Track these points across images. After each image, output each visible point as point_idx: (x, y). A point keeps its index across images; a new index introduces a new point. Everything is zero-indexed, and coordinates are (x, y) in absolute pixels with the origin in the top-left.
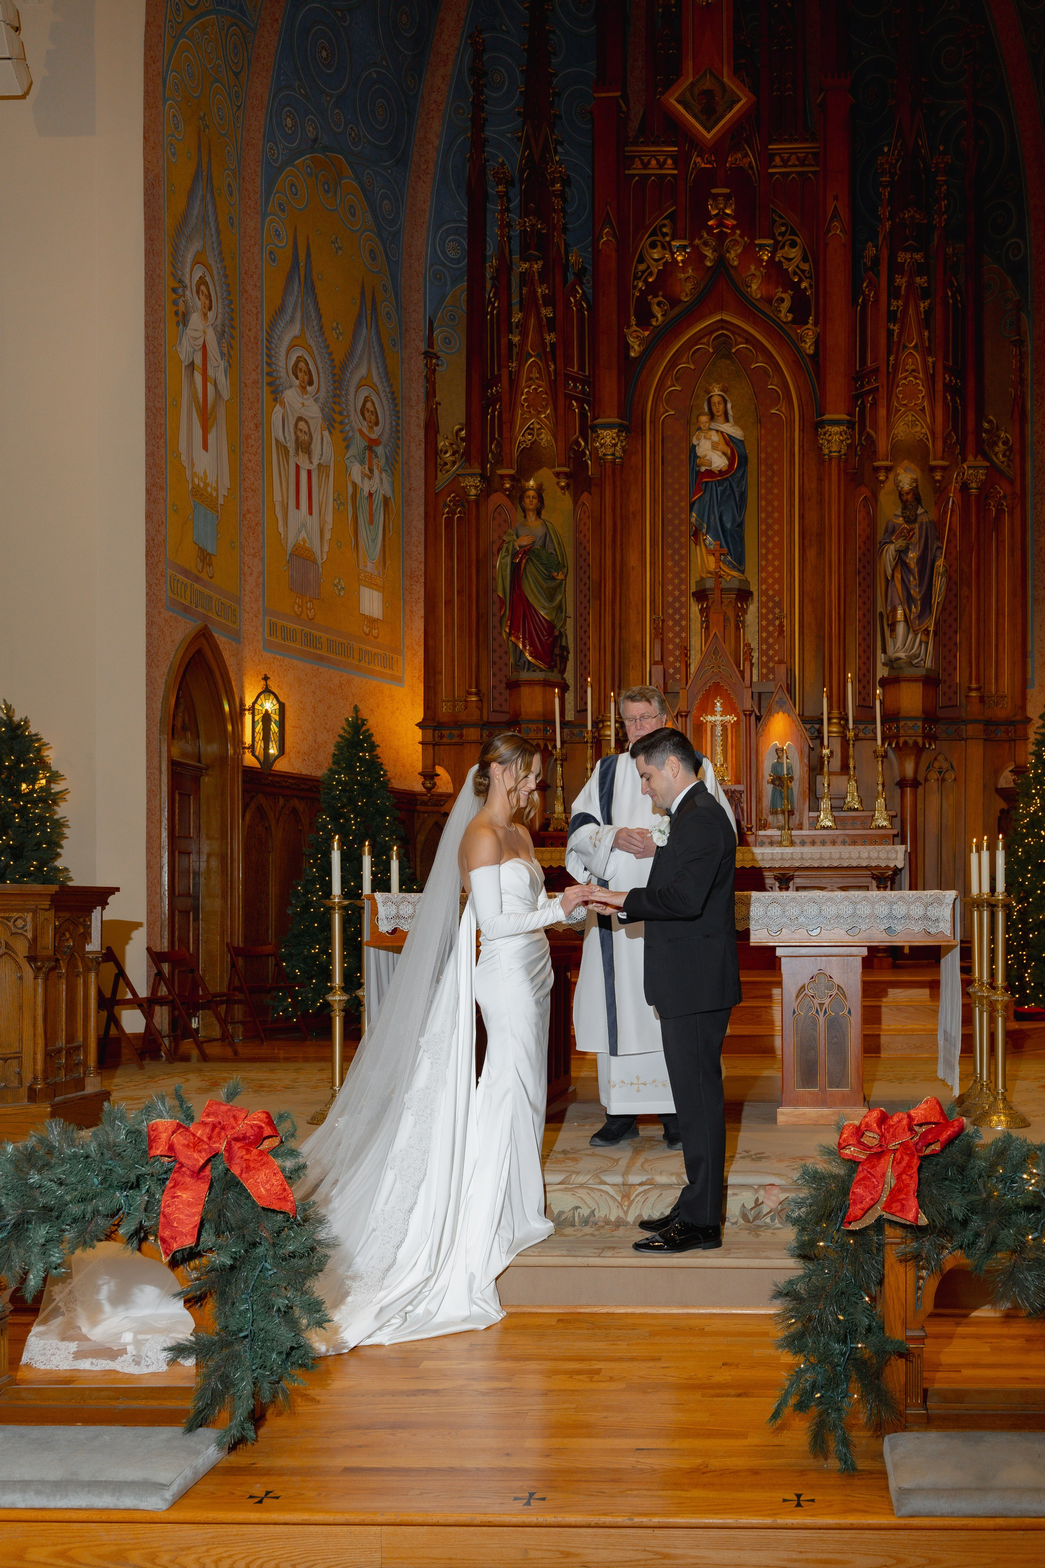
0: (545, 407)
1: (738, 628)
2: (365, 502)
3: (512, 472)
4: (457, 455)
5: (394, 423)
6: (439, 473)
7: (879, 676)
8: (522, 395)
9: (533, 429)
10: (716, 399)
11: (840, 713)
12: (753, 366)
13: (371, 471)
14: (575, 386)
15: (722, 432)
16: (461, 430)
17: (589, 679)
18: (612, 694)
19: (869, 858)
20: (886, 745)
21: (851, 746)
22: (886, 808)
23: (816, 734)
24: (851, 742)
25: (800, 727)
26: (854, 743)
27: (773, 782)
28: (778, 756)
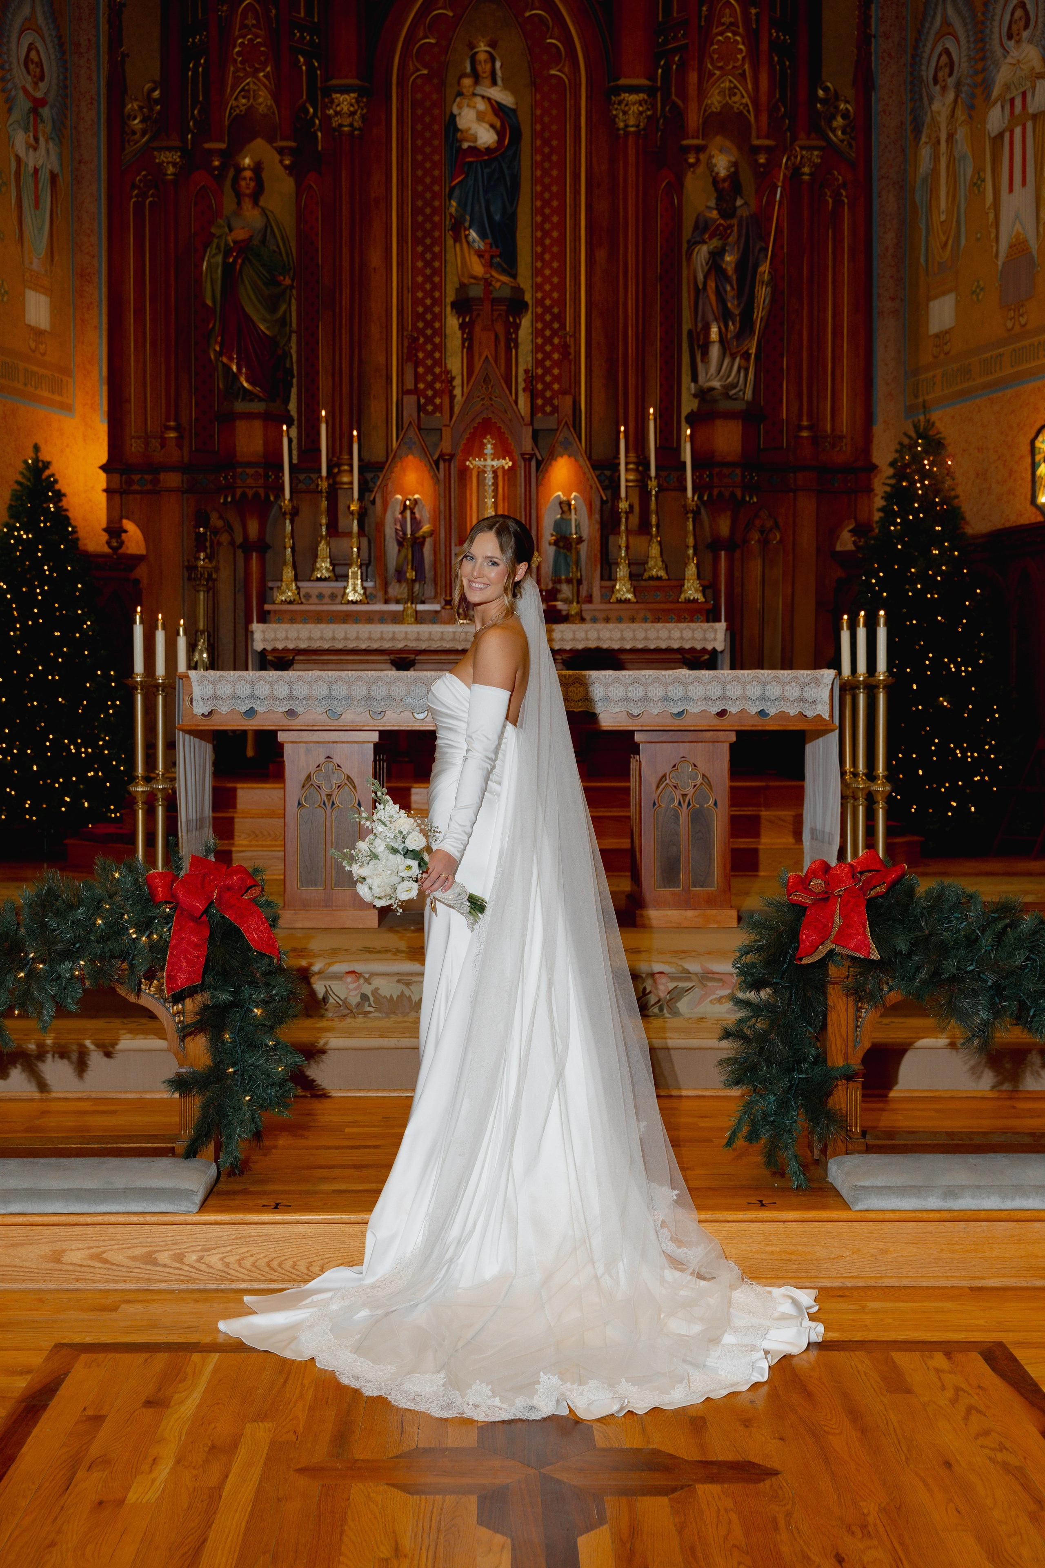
0: (265, 64)
1: (508, 350)
2: (30, 181)
3: (223, 146)
4: (149, 123)
5: (61, 77)
6: (127, 145)
7: (685, 411)
8: (235, 47)
9: (248, 91)
10: (482, 57)
11: (638, 457)
12: (527, 14)
13: (36, 139)
14: (302, 36)
15: (489, 99)
16: (154, 90)
17: (323, 413)
18: (355, 433)
19: (682, 638)
20: (696, 498)
21: (653, 498)
22: (699, 577)
23: (607, 483)
24: (654, 492)
25: (591, 475)
26: (658, 495)
27: (556, 543)
28: (563, 512)
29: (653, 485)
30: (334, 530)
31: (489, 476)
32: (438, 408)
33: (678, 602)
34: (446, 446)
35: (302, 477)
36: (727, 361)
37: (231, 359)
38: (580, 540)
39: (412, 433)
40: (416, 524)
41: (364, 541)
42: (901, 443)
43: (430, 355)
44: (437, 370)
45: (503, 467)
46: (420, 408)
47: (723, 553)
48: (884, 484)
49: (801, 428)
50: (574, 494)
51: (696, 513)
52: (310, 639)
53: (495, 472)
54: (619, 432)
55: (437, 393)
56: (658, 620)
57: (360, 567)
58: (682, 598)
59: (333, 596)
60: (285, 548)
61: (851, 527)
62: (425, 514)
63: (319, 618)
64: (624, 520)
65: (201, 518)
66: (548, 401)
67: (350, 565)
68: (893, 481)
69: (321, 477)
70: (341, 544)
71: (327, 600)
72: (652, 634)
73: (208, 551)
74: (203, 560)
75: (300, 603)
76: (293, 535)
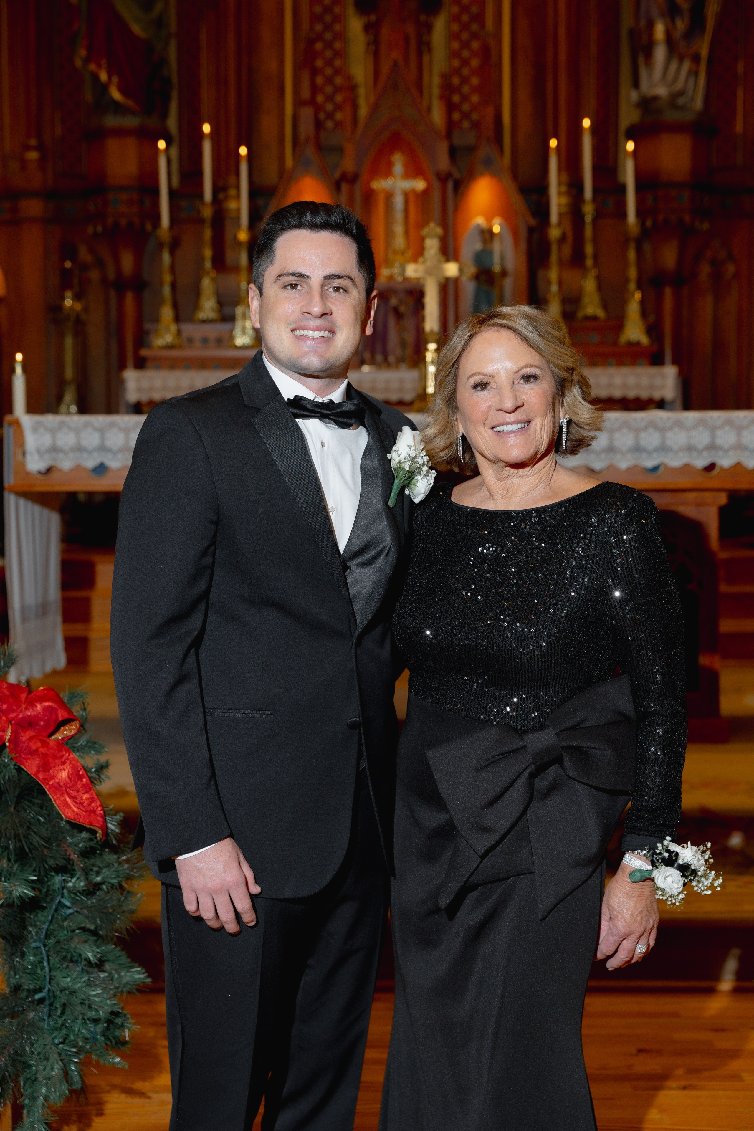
11: (571, 177)
17: (207, 128)
18: (243, 151)
19: (625, 386)
20: (639, 224)
21: (589, 226)
22: (644, 314)
23: (535, 207)
24: (588, 219)
25: (517, 198)
26: (595, 220)
27: (477, 277)
28: (485, 242)
29: (588, 210)
30: (220, 264)
31: (399, 200)
32: (340, 124)
33: (618, 344)
34: (349, 165)
35: (184, 204)
36: (674, 65)
37: (99, 66)
38: (504, 273)
39: (310, 152)
43: (329, 63)
44: (338, 80)
45: (415, 190)
46: (319, 125)
47: (668, 289)
50: (497, 221)
51: (639, 244)
53: (406, 195)
54: (548, 146)
55: (338, 107)
56: (595, 365)
58: (622, 340)
59: (219, 341)
60: (163, 284)
63: (203, 365)
64: (554, 250)
65: (68, 250)
66: (466, 116)
67: (238, 304)
69: (204, 204)
70: (228, 280)
71: (212, 344)
73: (77, 288)
74: (70, 299)
75: (181, 347)
76: (172, 268)
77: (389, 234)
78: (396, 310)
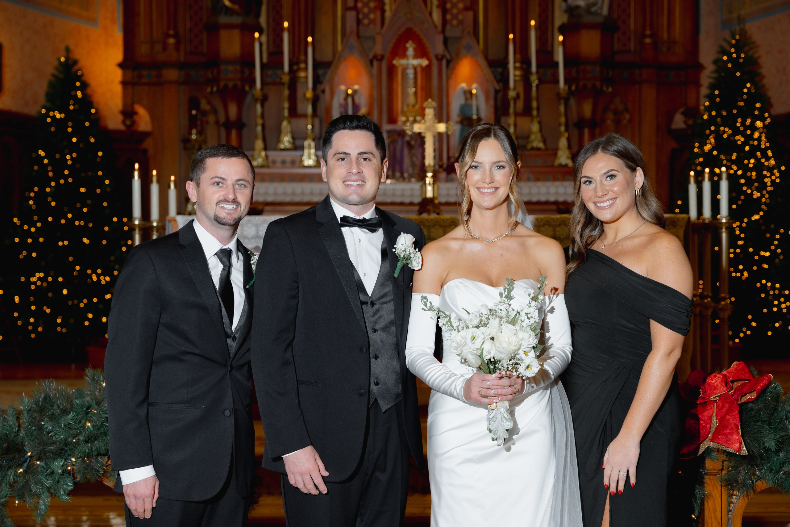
11: (523, 58)
17: (286, 24)
18: (310, 39)
19: (557, 194)
20: (567, 88)
21: (534, 89)
22: (569, 147)
23: (499, 77)
24: (534, 85)
25: (487, 70)
26: (537, 86)
27: (461, 122)
28: (466, 99)
29: (533, 79)
30: (294, 113)
31: (411, 72)
32: (373, 22)
33: (552, 166)
34: (378, 49)
35: (270, 72)
39: (353, 40)
40: (356, 107)
41: (317, 121)
42: (721, 47)
45: (421, 66)
46: (359, 22)
47: (586, 131)
48: (709, 77)
49: (646, 36)
50: (474, 86)
51: (567, 100)
52: (275, 194)
53: (415, 68)
54: (508, 38)
55: (371, 11)
56: (537, 180)
57: (314, 140)
58: (557, 163)
59: (293, 163)
60: (256, 125)
61: (682, 110)
62: (363, 101)
63: (282, 178)
64: (512, 105)
65: (194, 103)
66: (455, 17)
67: (305, 139)
68: (715, 75)
69: (284, 73)
70: (299, 123)
71: (288, 165)
72: (535, 190)
73: (199, 128)
74: (196, 135)
75: (268, 167)
76: (263, 116)
77: (405, 94)
78: (408, 143)
